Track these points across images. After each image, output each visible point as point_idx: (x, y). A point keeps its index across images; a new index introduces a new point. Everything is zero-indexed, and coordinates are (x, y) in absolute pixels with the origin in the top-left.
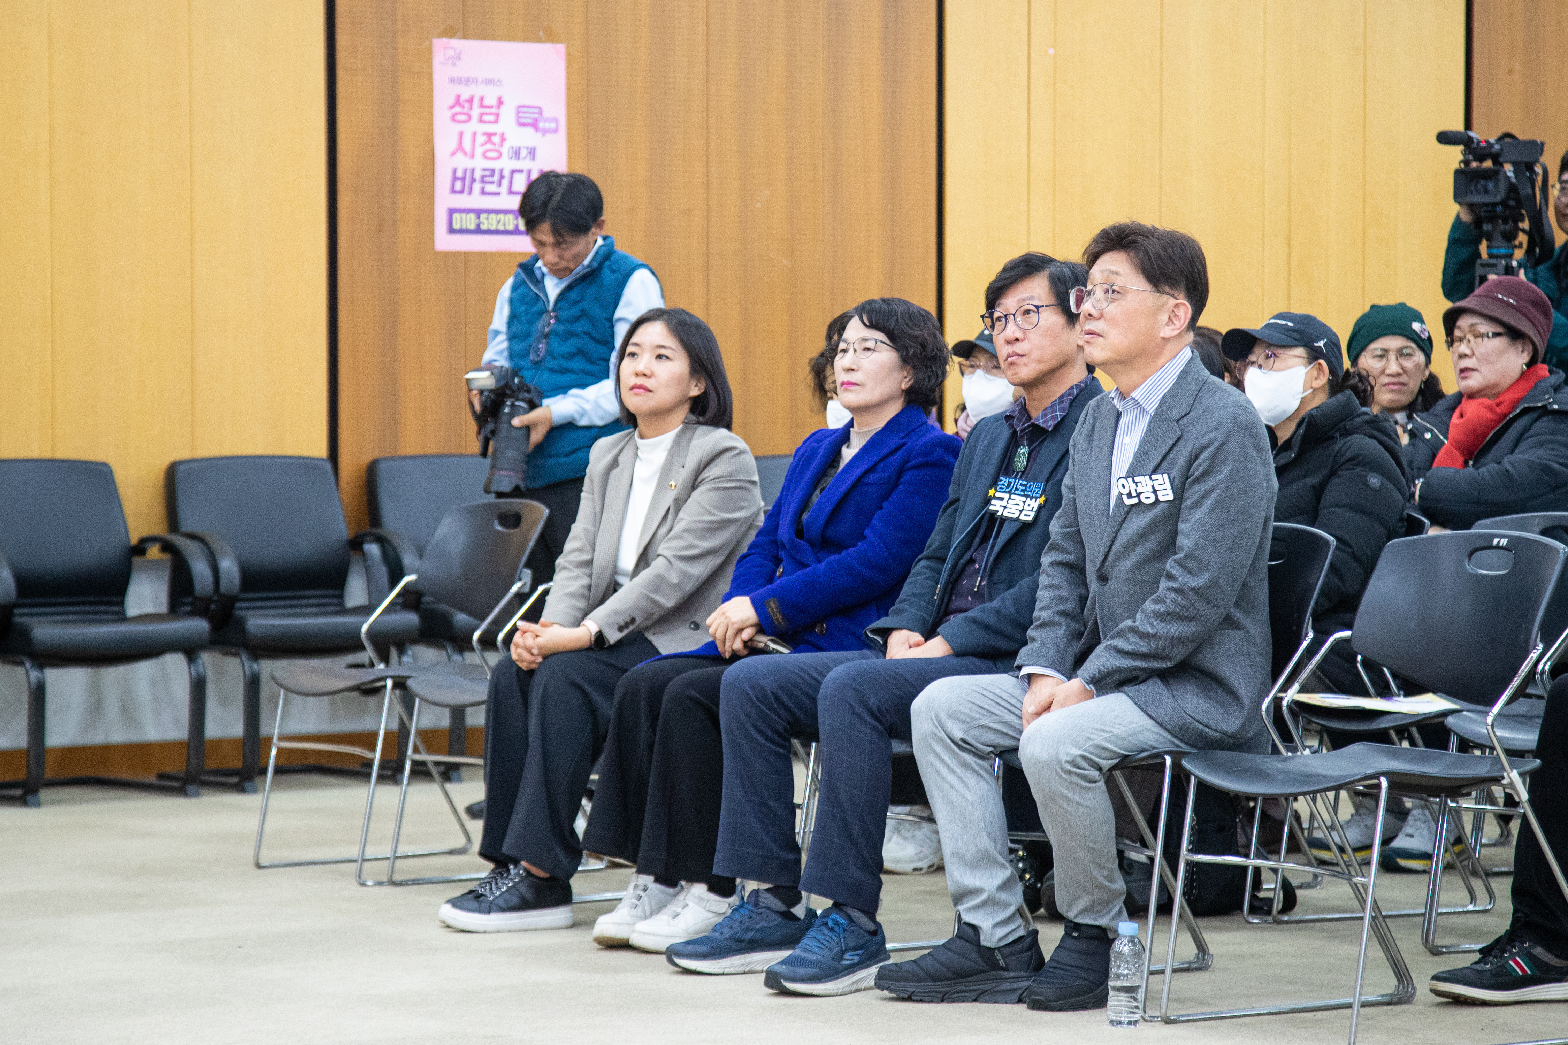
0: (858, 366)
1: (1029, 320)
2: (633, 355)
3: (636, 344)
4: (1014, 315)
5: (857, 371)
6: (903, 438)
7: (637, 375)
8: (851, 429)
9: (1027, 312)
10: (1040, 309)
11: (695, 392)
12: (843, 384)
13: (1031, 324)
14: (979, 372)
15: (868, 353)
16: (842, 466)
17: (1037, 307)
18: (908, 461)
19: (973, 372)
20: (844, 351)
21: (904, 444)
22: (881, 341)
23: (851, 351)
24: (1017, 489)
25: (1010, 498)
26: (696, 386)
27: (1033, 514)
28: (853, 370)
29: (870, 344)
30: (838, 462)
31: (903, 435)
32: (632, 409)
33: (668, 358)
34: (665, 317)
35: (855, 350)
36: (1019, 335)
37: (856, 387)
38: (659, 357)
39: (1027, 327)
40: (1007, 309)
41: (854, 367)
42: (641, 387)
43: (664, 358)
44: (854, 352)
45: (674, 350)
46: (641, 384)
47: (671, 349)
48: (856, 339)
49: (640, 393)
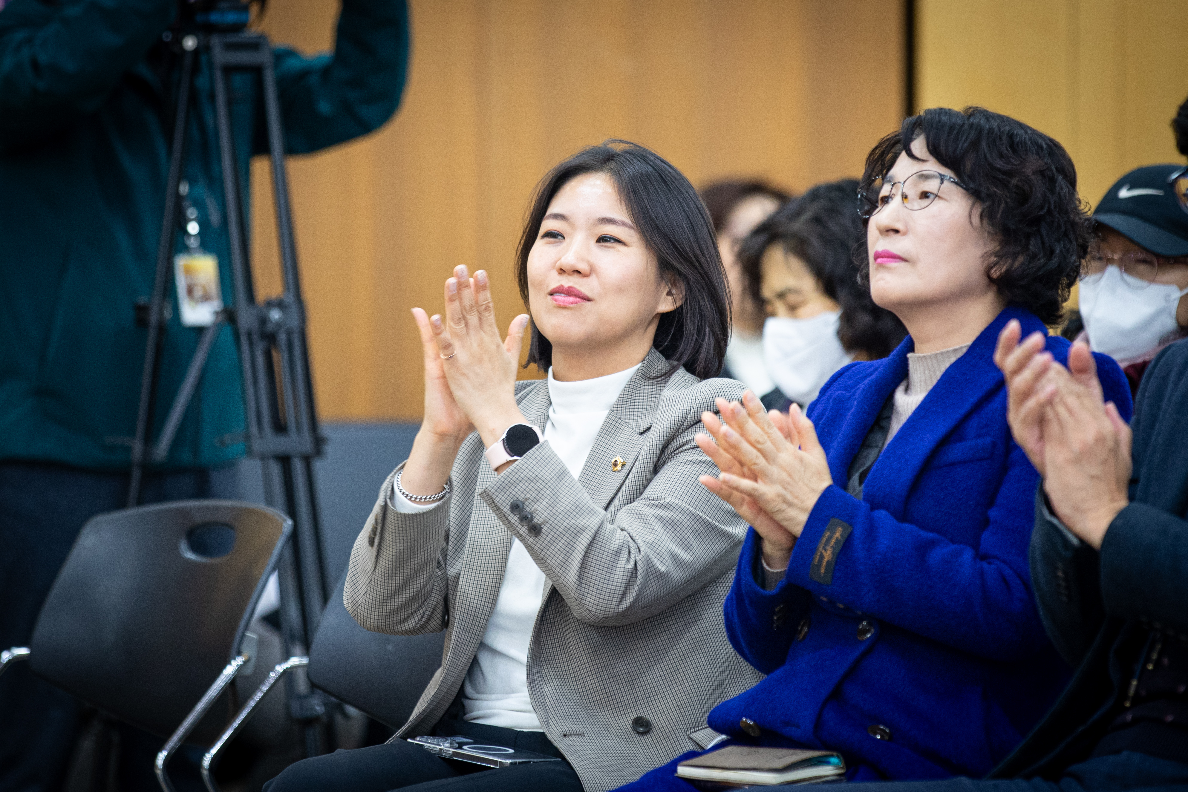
0: (907, 224)
2: (551, 235)
3: (558, 216)
5: (905, 234)
7: (562, 271)
8: (909, 355)
11: (666, 305)
12: (877, 256)
14: (1112, 271)
15: (925, 202)
16: (896, 426)
19: (1102, 270)
20: (889, 199)
22: (947, 181)
23: (897, 199)
26: (669, 293)
28: (897, 231)
29: (930, 187)
30: (889, 418)
32: (548, 332)
33: (618, 241)
34: (612, 165)
35: (905, 197)
37: (902, 264)
38: (603, 239)
41: (899, 226)
42: (569, 292)
43: (612, 241)
44: (904, 199)
45: (630, 227)
46: (570, 287)
47: (624, 224)
48: (910, 177)
49: (568, 303)
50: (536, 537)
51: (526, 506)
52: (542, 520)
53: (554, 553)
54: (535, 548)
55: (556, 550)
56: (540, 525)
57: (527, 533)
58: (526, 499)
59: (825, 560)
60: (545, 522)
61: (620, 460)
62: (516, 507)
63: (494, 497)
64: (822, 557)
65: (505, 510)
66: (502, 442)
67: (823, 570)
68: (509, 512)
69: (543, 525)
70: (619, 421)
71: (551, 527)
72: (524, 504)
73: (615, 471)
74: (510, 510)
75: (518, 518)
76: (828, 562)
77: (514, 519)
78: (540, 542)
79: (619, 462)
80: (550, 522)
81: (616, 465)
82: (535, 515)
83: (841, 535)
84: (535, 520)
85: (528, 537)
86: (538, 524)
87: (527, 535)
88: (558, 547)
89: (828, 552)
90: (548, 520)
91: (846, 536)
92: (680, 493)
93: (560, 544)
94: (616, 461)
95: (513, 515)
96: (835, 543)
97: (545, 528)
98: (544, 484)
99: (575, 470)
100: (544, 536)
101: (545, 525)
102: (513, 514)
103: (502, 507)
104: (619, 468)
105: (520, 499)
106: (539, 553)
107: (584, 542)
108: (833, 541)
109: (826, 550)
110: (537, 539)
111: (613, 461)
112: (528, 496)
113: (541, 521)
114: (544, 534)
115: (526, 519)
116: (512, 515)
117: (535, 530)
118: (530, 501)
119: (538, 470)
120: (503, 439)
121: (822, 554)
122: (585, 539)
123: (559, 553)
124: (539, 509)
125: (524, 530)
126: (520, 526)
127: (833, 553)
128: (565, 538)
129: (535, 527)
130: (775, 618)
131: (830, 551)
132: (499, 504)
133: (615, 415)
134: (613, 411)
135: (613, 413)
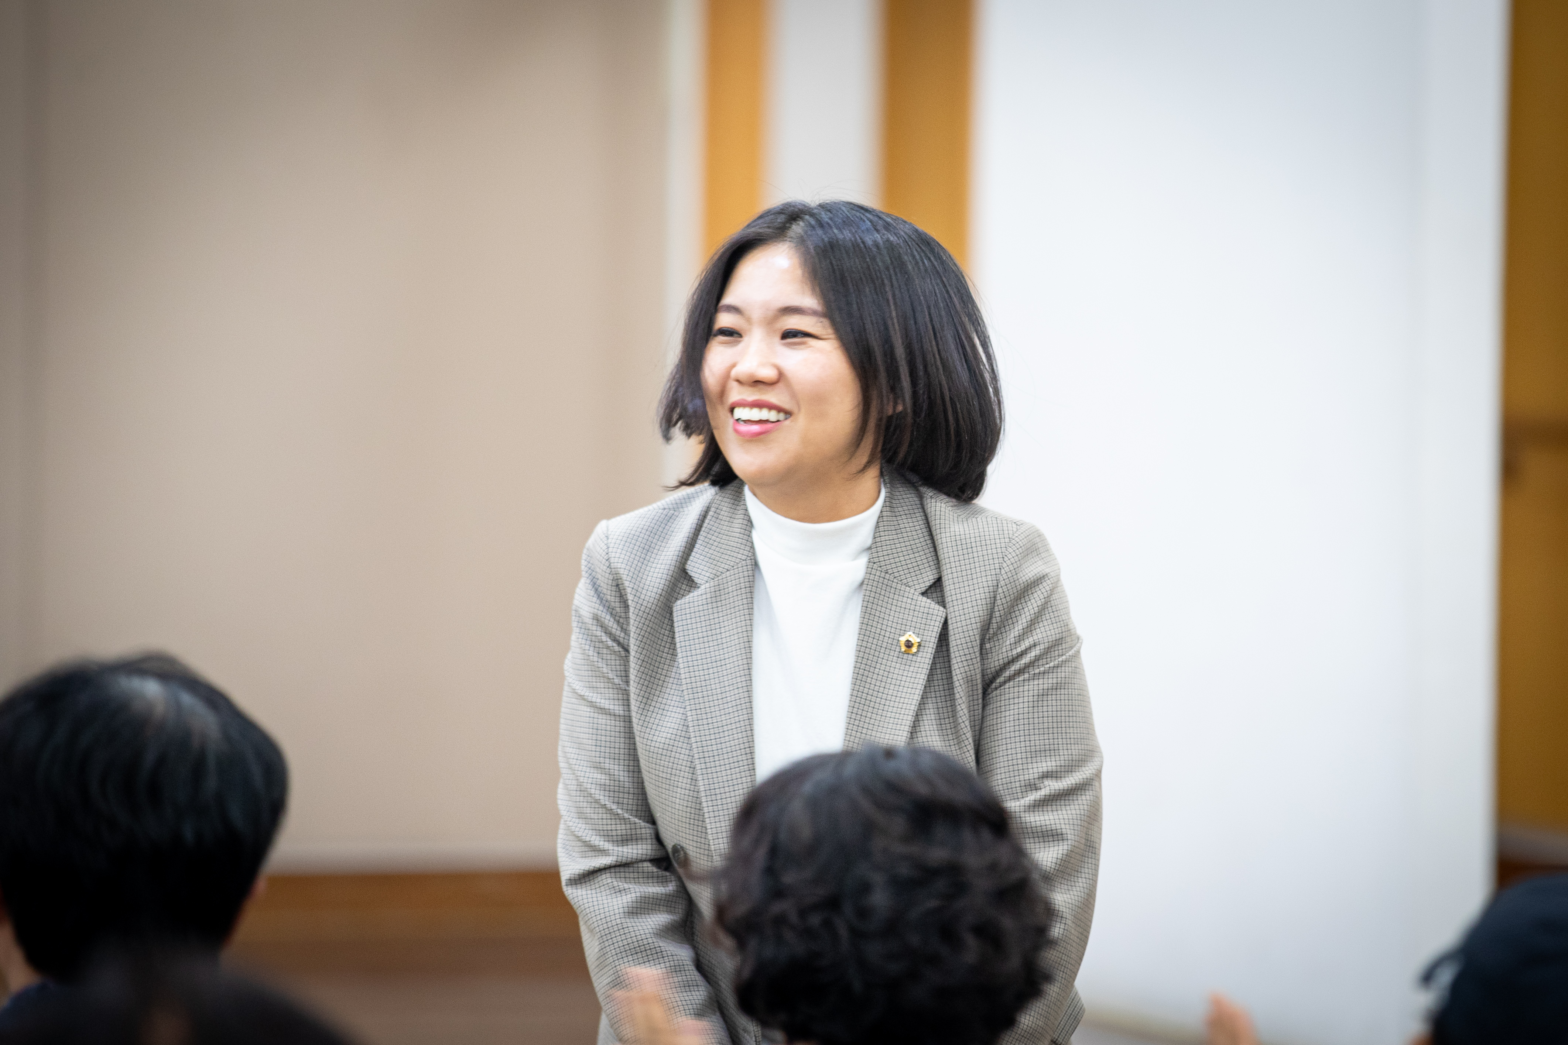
2: (727, 334)
3: (732, 308)
7: (741, 381)
43: (801, 336)
45: (819, 315)
47: (812, 313)
73: (908, 653)
79: (913, 642)
81: (909, 647)
94: (908, 640)
111: (902, 639)
133: (879, 569)
134: (874, 563)
135: (875, 565)
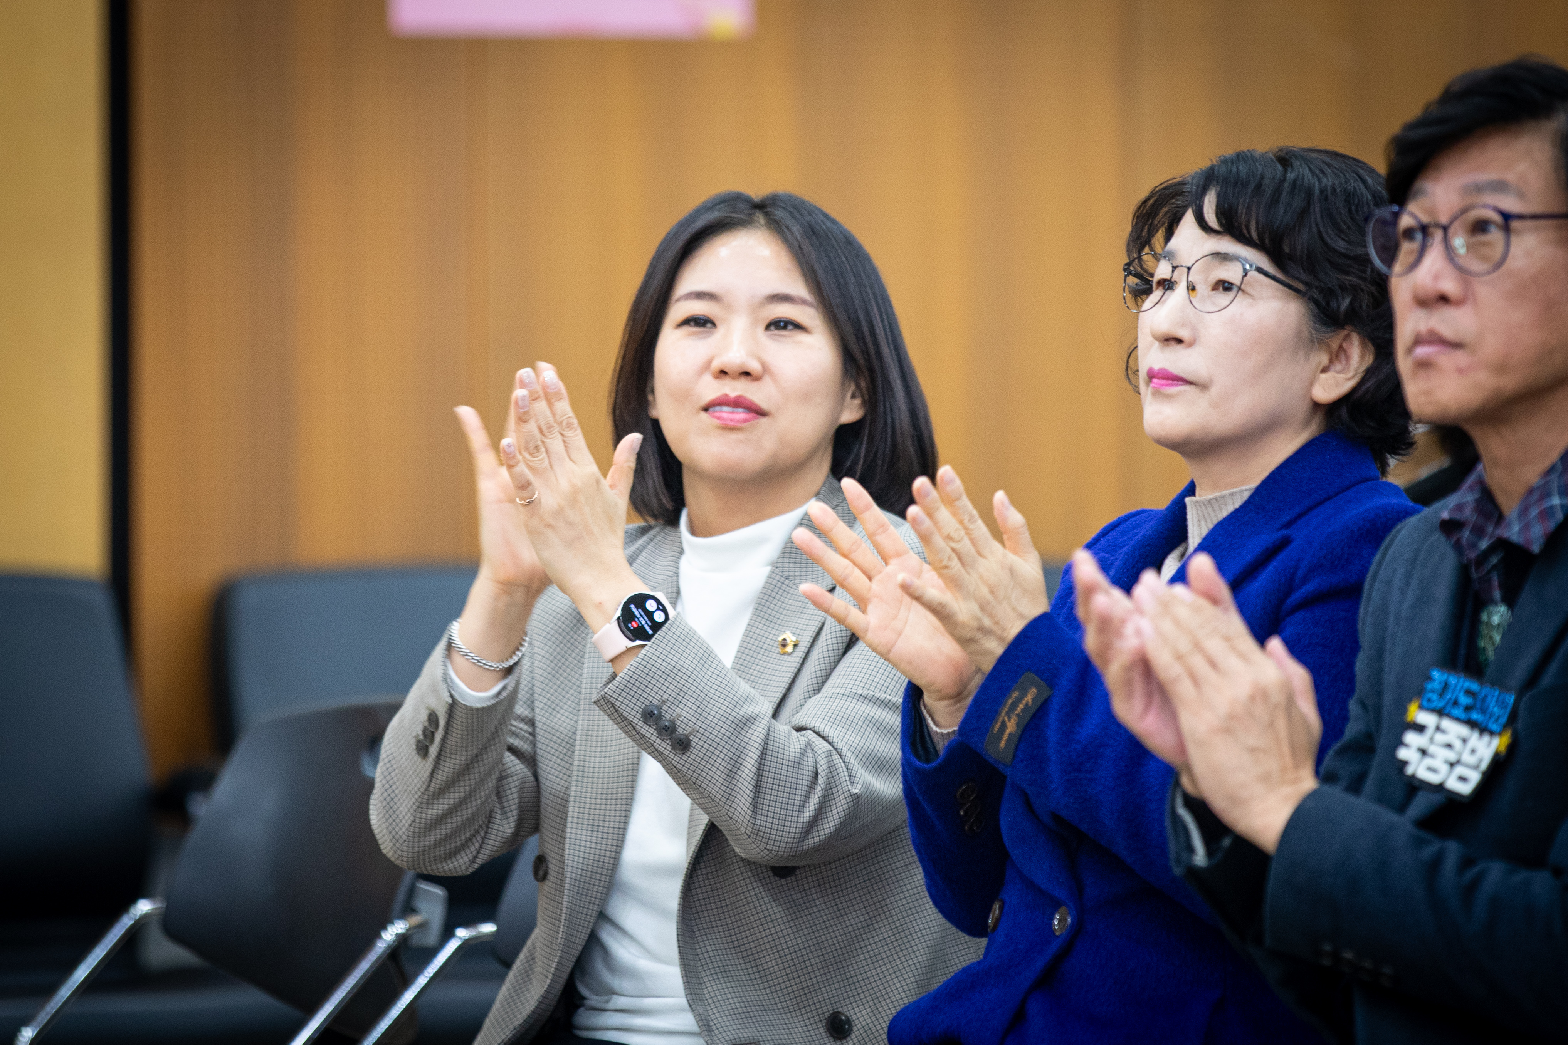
0: (1194, 329)
1: (1486, 251)
4: (1445, 229)
5: (1191, 344)
6: (1288, 525)
7: (722, 373)
8: (1188, 499)
9: (1480, 227)
10: (1515, 224)
11: (850, 414)
12: (1152, 375)
13: (1485, 259)
15: (1223, 298)
17: (1507, 217)
18: (1290, 589)
20: (1168, 285)
21: (1285, 543)
22: (1260, 270)
23: (1181, 289)
24: (1456, 703)
25: (1438, 729)
26: (854, 397)
27: (1475, 778)
28: (1179, 341)
29: (1232, 273)
31: (1286, 518)
35: (1191, 288)
36: (1449, 286)
37: (1186, 389)
39: (1476, 266)
40: (1432, 211)
41: (1183, 334)
42: (738, 403)
43: (790, 327)
44: (1190, 291)
45: (810, 305)
46: (739, 397)
47: (804, 302)
48: (1199, 260)
49: (738, 421)
50: (683, 754)
51: (664, 712)
52: (691, 729)
53: (711, 773)
54: (683, 770)
55: (714, 769)
56: (687, 737)
57: (670, 750)
58: (664, 702)
59: (1008, 732)
60: (694, 732)
61: (791, 638)
62: (650, 715)
63: (617, 704)
64: (1004, 726)
65: (635, 721)
66: (616, 623)
67: (1003, 744)
68: (641, 723)
69: (692, 736)
70: (787, 582)
71: (703, 738)
72: (661, 708)
73: (784, 654)
74: (641, 719)
75: (655, 730)
76: (1010, 734)
77: (649, 732)
78: (690, 760)
79: (788, 641)
80: (701, 730)
81: (784, 646)
82: (678, 723)
83: (1033, 700)
84: (680, 730)
85: (672, 755)
86: (685, 735)
87: (670, 752)
88: (717, 765)
89: (1012, 721)
90: (698, 728)
91: (1039, 703)
92: (884, 677)
93: (719, 760)
94: (784, 639)
95: (648, 727)
96: (1023, 710)
97: (696, 740)
98: (685, 677)
99: (726, 655)
100: (695, 751)
101: (694, 736)
102: (647, 725)
103: (630, 718)
104: (789, 649)
105: (655, 702)
106: (690, 776)
107: (752, 754)
108: (1021, 706)
109: (1009, 718)
110: (685, 758)
111: (780, 639)
112: (666, 696)
113: (689, 731)
114: (694, 748)
115: (668, 730)
116: (646, 727)
117: (683, 745)
118: (669, 704)
119: (675, 659)
120: (619, 618)
121: (1003, 723)
122: (753, 750)
123: (719, 773)
124: (684, 713)
125: (665, 747)
126: (659, 741)
127: (1018, 724)
128: (725, 752)
129: (680, 740)
130: (962, 813)
131: (1015, 720)
132: (625, 714)
133: (780, 573)
134: (777, 567)
135: (777, 570)
